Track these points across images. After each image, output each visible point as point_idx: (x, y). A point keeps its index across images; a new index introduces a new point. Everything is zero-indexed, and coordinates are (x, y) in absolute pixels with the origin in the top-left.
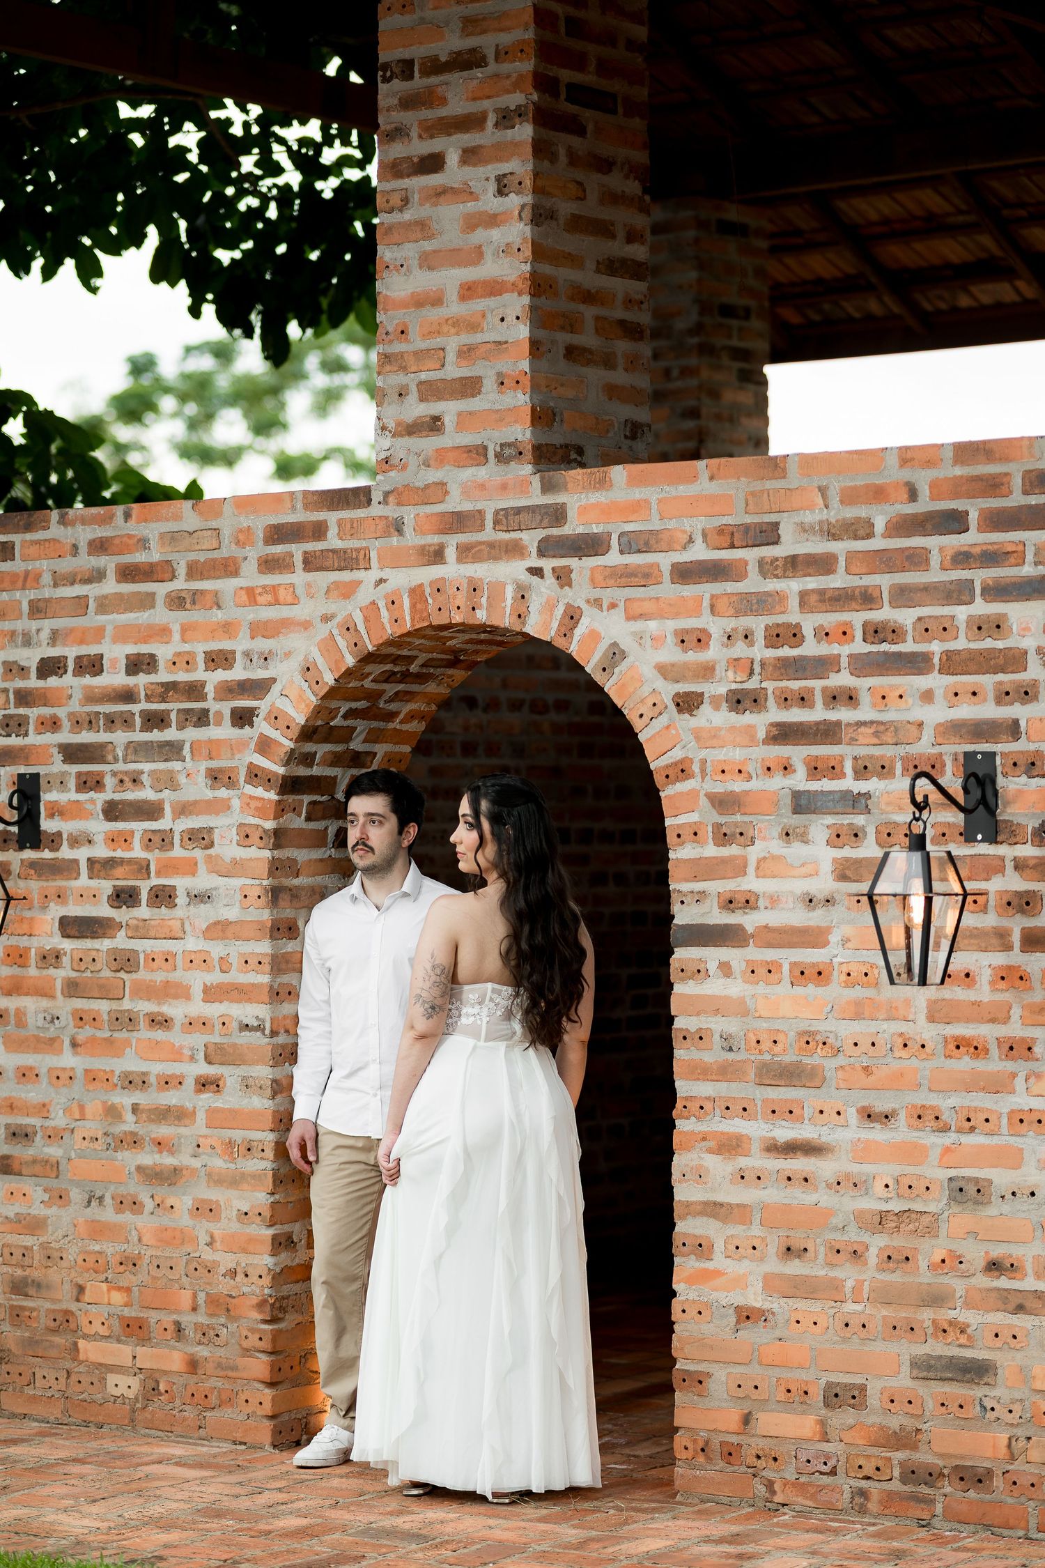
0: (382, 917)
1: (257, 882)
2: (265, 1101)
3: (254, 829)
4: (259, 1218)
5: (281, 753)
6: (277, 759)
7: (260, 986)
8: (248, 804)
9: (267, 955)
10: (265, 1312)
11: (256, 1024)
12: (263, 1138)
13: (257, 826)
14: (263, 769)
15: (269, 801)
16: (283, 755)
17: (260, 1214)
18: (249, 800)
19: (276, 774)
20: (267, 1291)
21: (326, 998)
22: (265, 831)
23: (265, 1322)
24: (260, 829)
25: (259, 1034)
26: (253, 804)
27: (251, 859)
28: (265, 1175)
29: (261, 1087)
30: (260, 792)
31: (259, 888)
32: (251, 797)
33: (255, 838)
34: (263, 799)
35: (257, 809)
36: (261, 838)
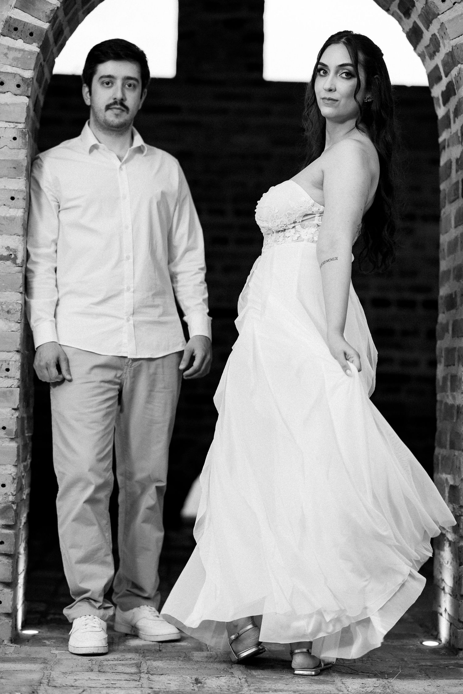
0: (124, 167)
1: (12, 125)
2: (13, 324)
3: (10, 77)
4: (3, 432)
5: (48, 9)
6: (42, 15)
7: (12, 219)
8: (6, 55)
9: (22, 191)
10: (9, 518)
11: (6, 253)
12: (8, 358)
13: (15, 75)
14: (25, 24)
15: (31, 53)
16: (48, 12)
17: (4, 428)
18: (6, 51)
19: (41, 29)
20: (11, 498)
21: (55, 237)
22: (24, 79)
23: (7, 527)
24: (18, 77)
25: (9, 263)
26: (12, 55)
27: (6, 104)
28: (11, 392)
29: (8, 312)
30: (20, 44)
31: (14, 130)
32: (9, 48)
33: (11, 84)
34: (23, 50)
35: (15, 59)
36: (18, 86)
